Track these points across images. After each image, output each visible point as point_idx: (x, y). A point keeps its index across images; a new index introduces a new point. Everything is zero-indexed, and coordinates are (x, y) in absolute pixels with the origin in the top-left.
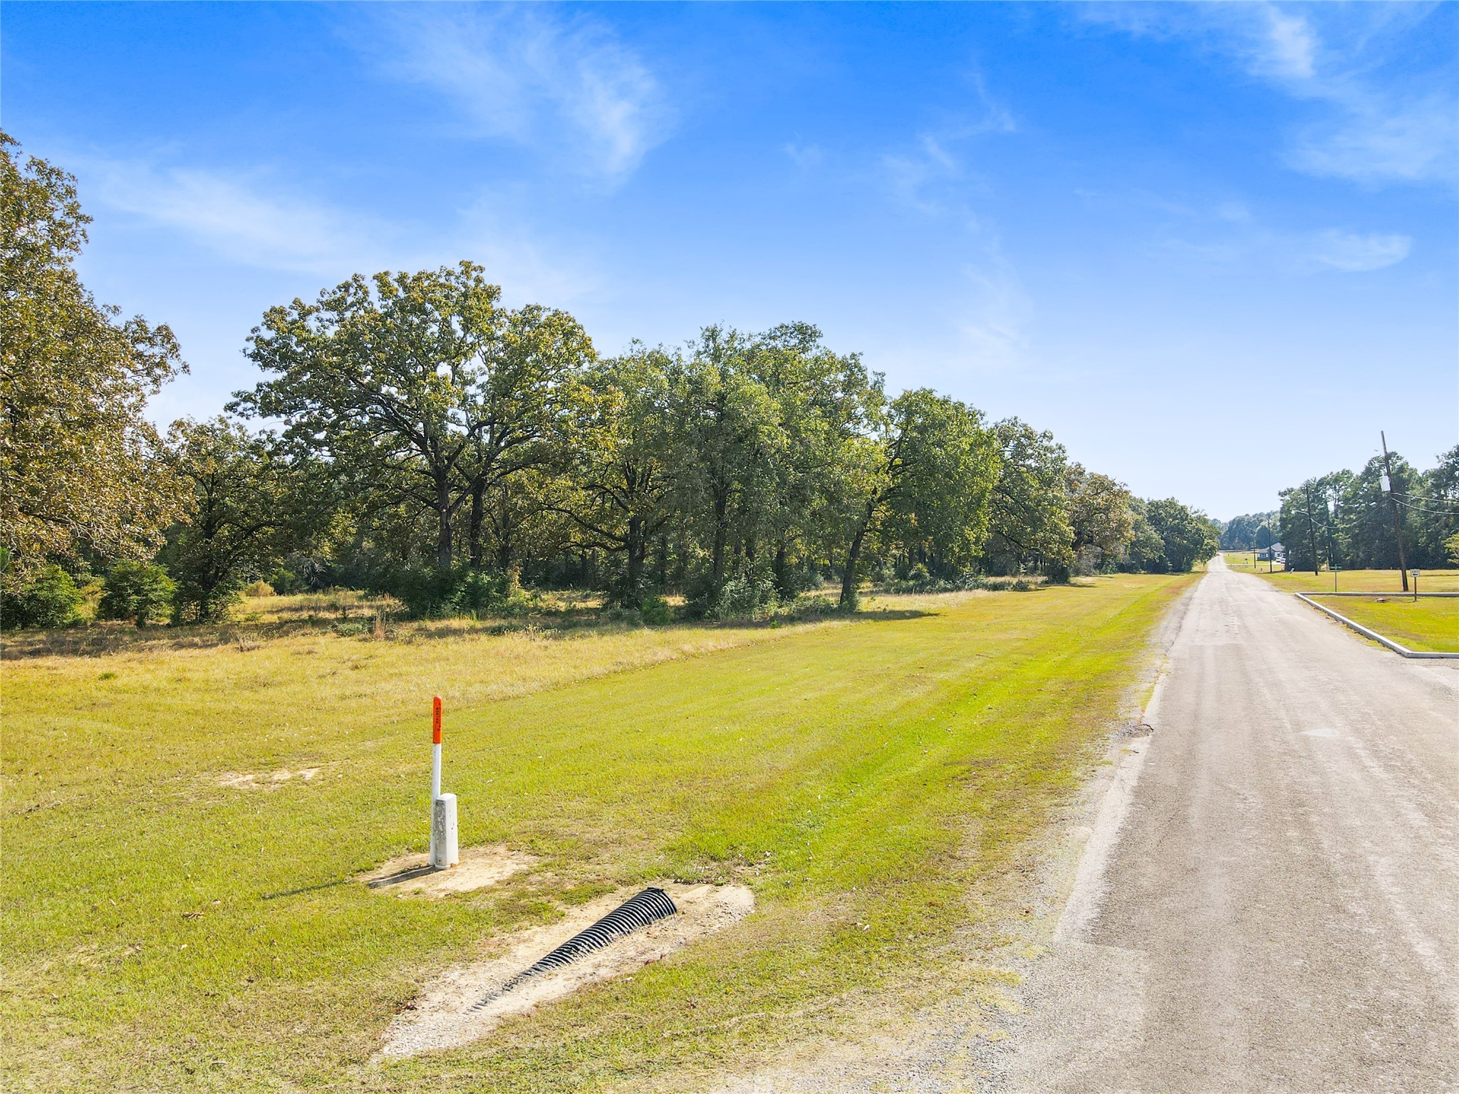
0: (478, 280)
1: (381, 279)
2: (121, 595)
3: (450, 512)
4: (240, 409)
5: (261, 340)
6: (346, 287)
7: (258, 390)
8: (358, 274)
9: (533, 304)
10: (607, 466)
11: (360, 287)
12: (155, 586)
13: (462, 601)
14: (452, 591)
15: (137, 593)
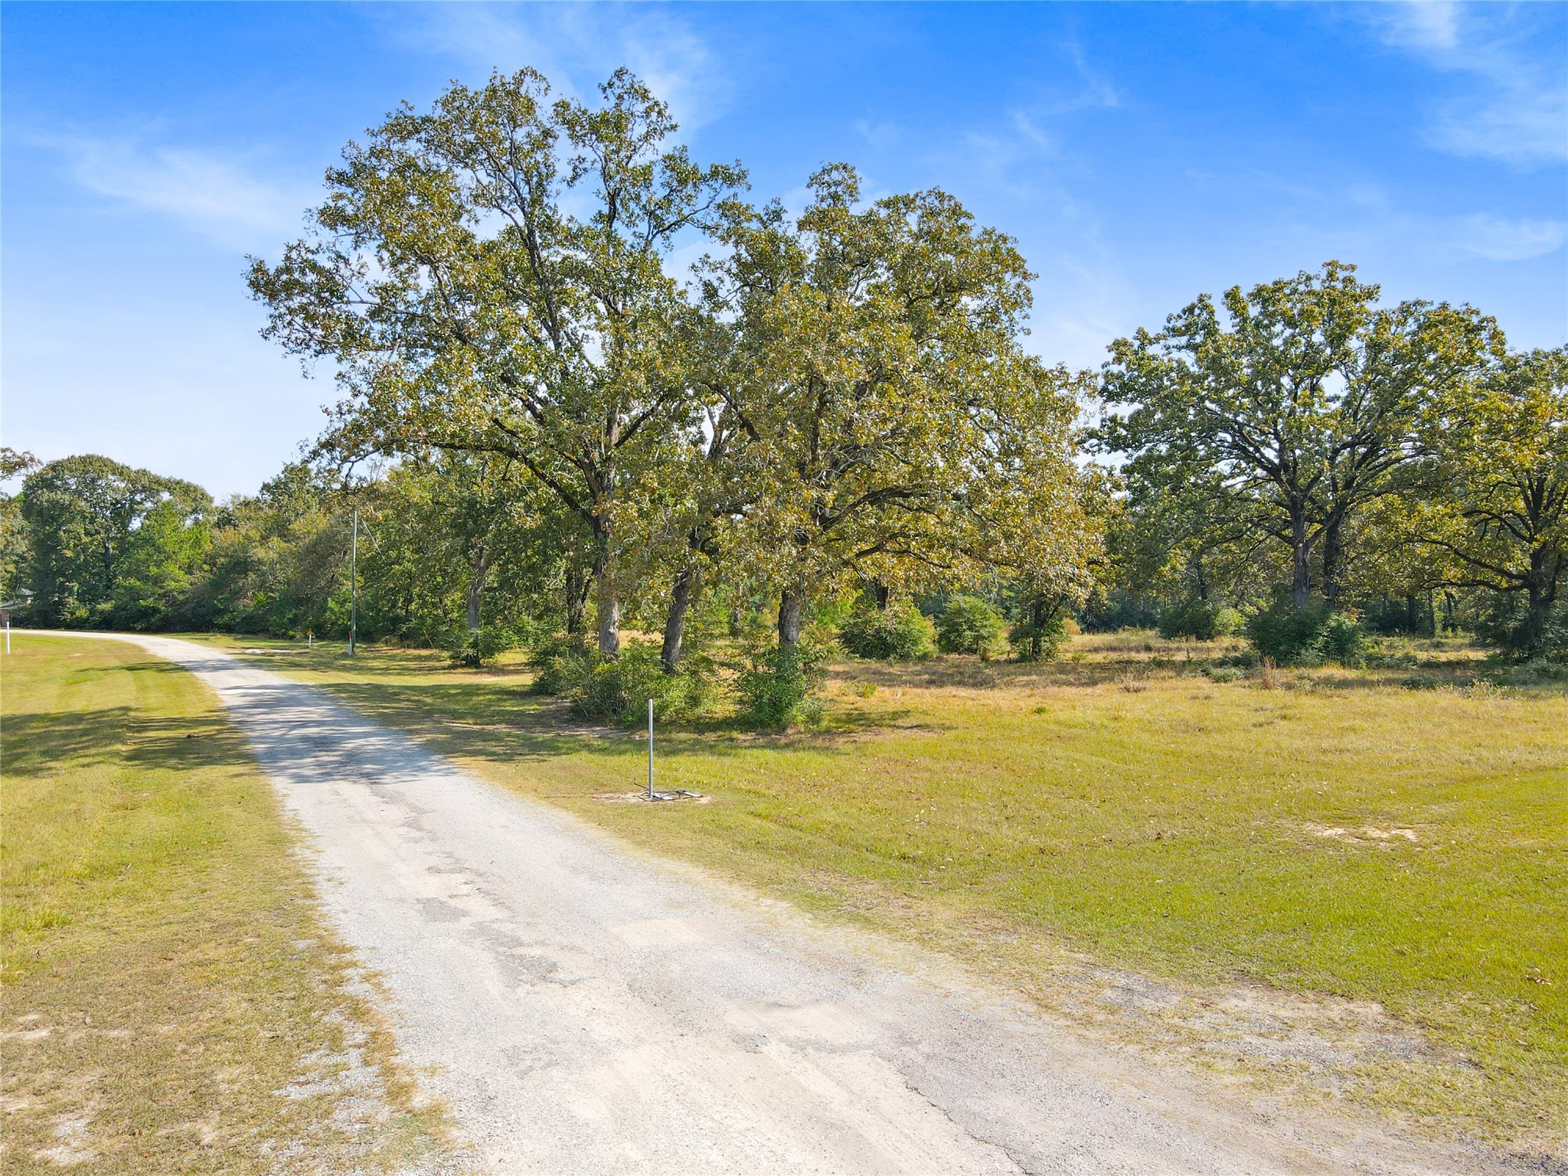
0: (1348, 281)
1: (1232, 297)
2: (957, 630)
3: (1306, 547)
4: (1086, 445)
5: (1112, 375)
6: (1190, 310)
7: (1103, 426)
8: (1204, 293)
9: (1411, 299)
10: (1494, 486)
11: (1206, 307)
12: (985, 623)
13: (1326, 647)
14: (1315, 636)
15: (970, 629)
